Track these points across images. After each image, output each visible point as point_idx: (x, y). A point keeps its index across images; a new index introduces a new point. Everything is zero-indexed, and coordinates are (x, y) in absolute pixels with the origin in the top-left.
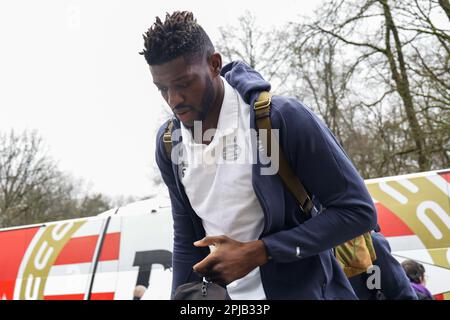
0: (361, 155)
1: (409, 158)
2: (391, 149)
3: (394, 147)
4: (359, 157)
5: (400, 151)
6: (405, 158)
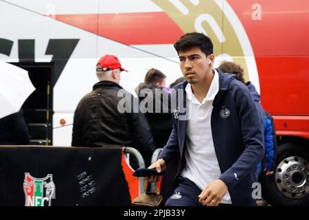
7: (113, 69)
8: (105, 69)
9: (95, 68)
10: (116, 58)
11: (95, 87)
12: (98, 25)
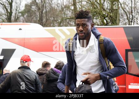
0: (54, 18)
1: (72, 22)
2: (66, 16)
3: (67, 16)
4: (53, 18)
5: (69, 18)
6: (70, 21)
7: (28, 62)
8: (25, 62)
9: (20, 61)
10: (29, 56)
11: (19, 68)
12: (24, 42)
